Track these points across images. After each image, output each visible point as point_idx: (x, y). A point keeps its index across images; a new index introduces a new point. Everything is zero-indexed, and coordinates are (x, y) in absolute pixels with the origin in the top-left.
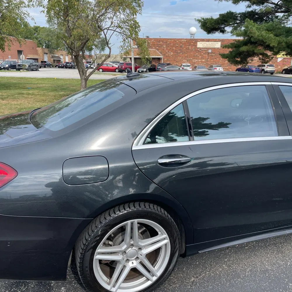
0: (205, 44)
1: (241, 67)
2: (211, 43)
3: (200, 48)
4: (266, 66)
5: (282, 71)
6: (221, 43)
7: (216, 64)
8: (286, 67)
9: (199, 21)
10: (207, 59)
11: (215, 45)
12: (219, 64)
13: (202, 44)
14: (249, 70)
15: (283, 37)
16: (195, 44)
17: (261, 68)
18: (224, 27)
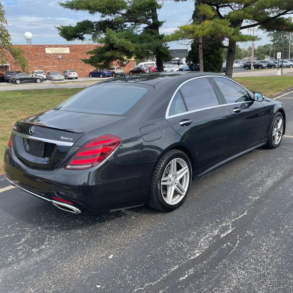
0: (54, 50)
1: (94, 71)
2: (60, 49)
3: (50, 54)
4: (116, 69)
5: (129, 73)
6: (70, 49)
7: (69, 69)
8: (132, 69)
9: (59, 29)
10: (59, 65)
11: (64, 51)
12: (72, 69)
13: (50, 50)
14: (102, 73)
15: (138, 43)
16: (43, 50)
17: (112, 70)
18: (83, 34)
